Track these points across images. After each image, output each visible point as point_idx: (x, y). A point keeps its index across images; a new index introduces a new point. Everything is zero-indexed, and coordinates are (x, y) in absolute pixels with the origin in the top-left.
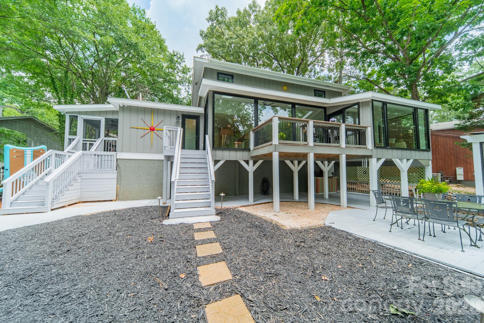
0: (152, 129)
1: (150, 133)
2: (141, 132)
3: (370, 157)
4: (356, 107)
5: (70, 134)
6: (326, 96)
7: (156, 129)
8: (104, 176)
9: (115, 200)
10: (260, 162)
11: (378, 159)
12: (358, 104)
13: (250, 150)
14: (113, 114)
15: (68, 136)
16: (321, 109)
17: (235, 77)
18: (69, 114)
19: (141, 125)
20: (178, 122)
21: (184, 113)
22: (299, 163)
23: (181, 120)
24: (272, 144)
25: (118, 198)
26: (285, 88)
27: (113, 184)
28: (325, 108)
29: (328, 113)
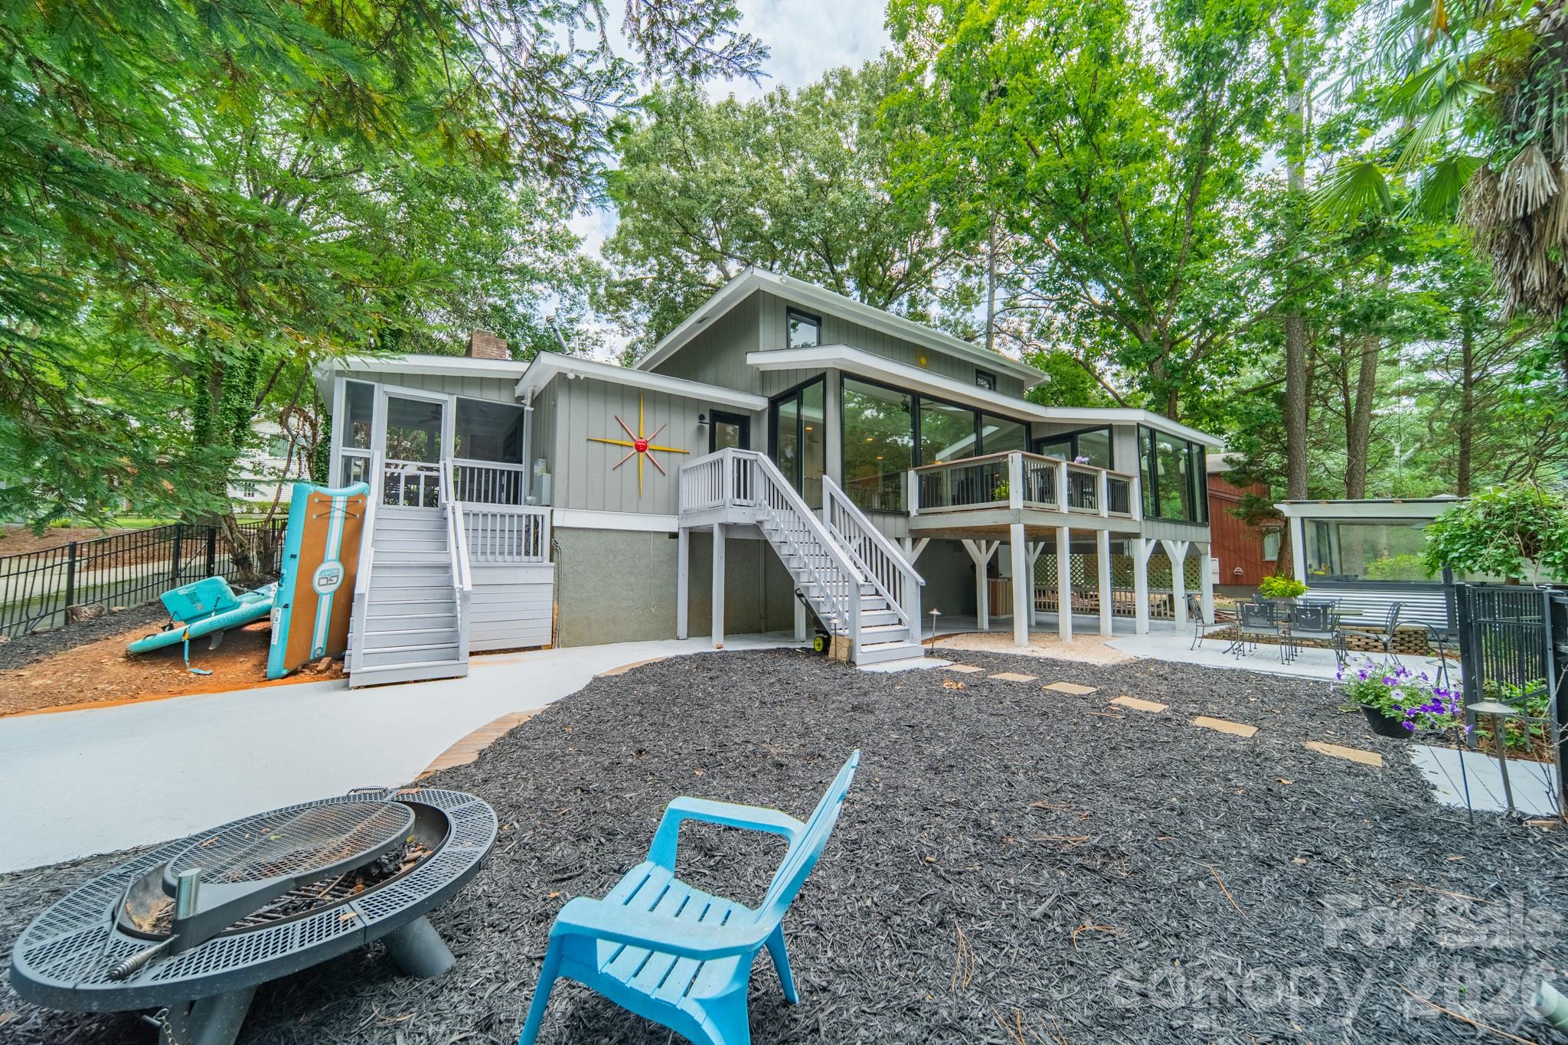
0: (641, 448)
1: (635, 457)
2: (615, 455)
3: (1137, 536)
4: (1106, 433)
5: (350, 442)
6: (998, 387)
7: (651, 445)
8: (521, 576)
9: (550, 647)
10: (925, 541)
11: (1148, 540)
12: (1109, 427)
13: (907, 514)
14: (481, 388)
15: (341, 447)
16: (1018, 425)
17: (823, 321)
18: (345, 379)
19: (615, 434)
20: (700, 429)
21: (716, 408)
22: (989, 544)
23: (707, 427)
24: (1008, 507)
25: (558, 638)
26: (923, 361)
27: (545, 598)
28: (1028, 425)
29: (1034, 437)
